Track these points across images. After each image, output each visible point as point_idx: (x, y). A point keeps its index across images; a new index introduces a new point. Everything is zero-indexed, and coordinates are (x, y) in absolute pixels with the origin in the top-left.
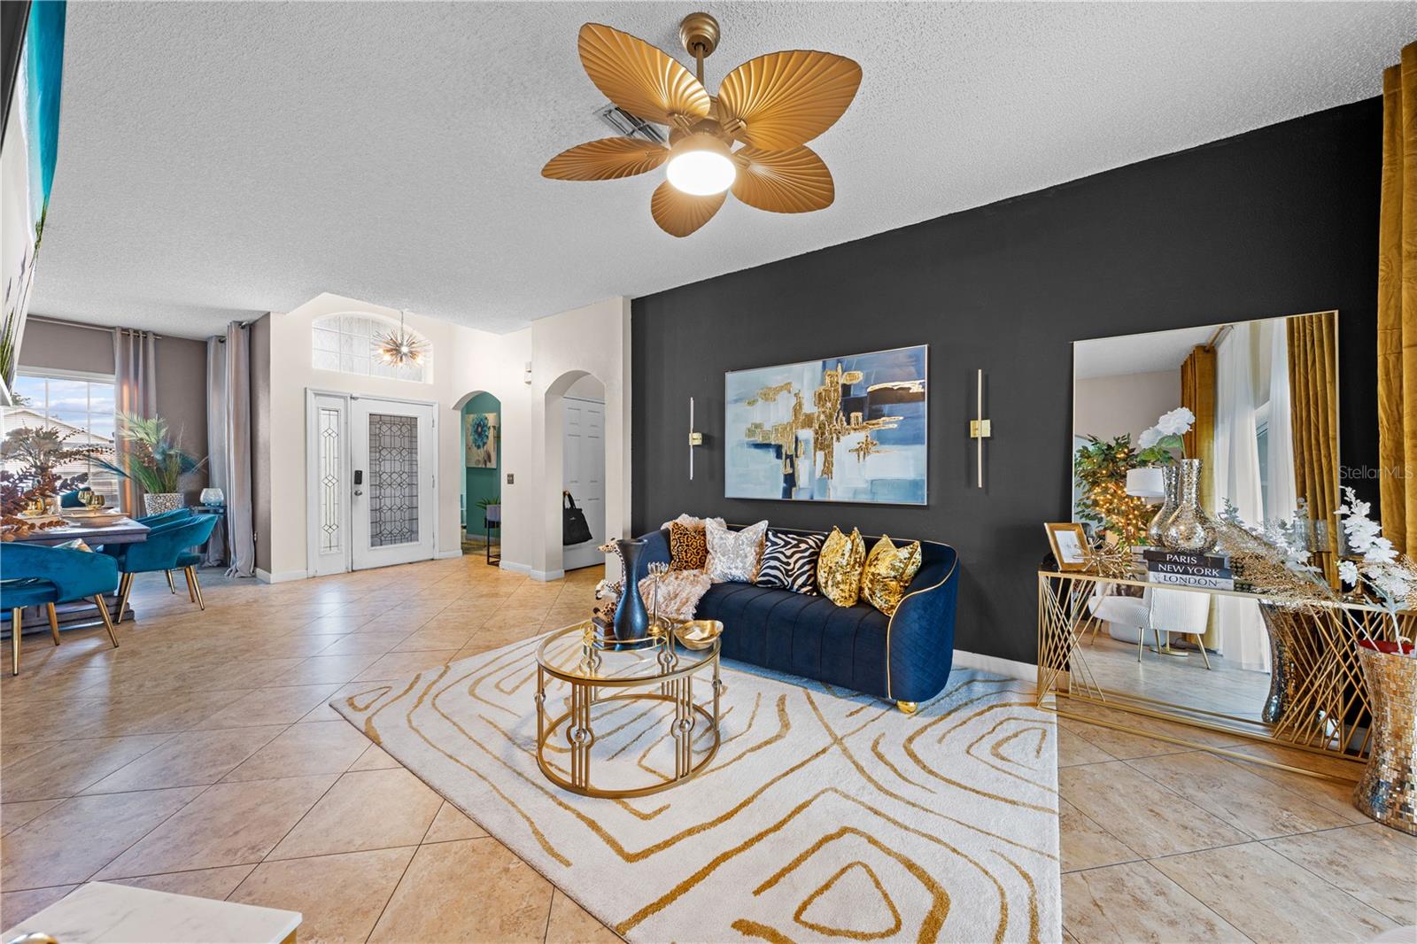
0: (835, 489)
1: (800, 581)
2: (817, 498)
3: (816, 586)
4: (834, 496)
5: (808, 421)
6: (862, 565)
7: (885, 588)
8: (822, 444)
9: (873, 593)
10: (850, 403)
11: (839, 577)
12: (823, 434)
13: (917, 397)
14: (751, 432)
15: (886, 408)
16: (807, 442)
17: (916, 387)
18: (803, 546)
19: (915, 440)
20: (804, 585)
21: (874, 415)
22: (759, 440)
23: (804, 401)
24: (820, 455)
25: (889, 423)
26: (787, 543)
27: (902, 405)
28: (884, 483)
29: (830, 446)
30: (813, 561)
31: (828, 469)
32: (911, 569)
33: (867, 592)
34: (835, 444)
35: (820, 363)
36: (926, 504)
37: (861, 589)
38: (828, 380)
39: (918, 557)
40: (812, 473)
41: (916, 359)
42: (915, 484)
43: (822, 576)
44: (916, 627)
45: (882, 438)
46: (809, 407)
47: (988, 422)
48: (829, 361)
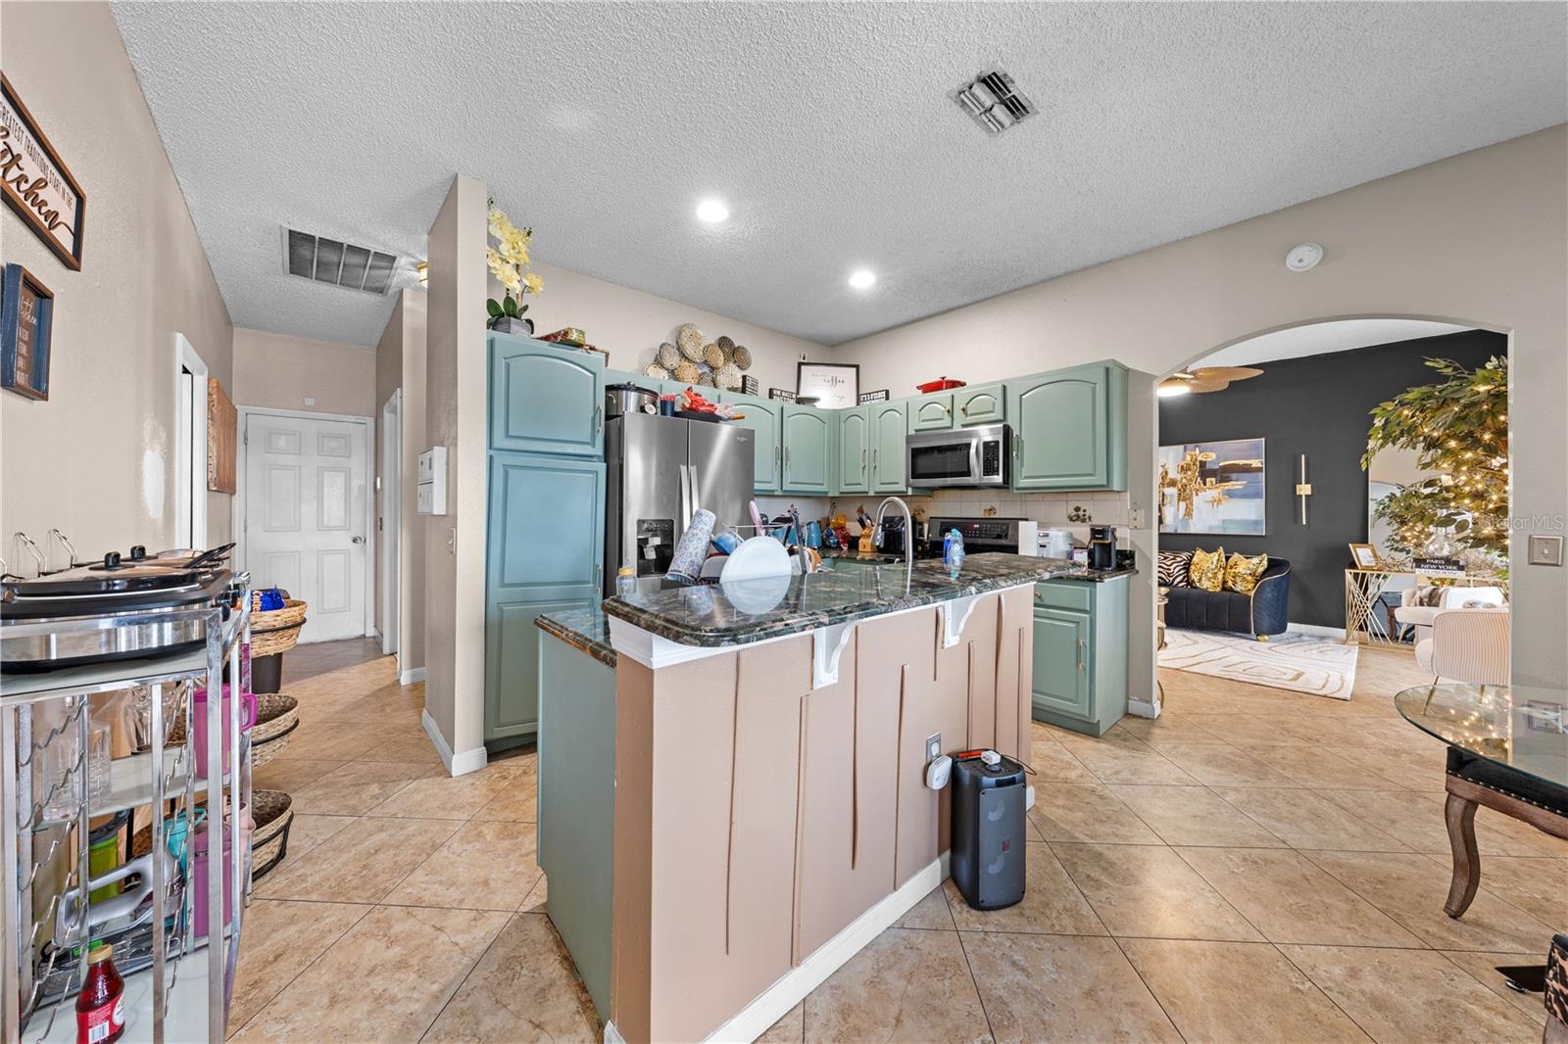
0: (1195, 526)
1: (1179, 579)
2: (1179, 531)
3: (1190, 583)
4: (1193, 530)
5: (1173, 483)
6: (1225, 568)
7: (1244, 579)
8: (1184, 496)
9: (1235, 583)
10: (1205, 472)
11: (1210, 575)
12: (1185, 491)
13: (1259, 470)
15: (1234, 476)
16: (1171, 496)
17: (1256, 463)
18: (1179, 559)
19: (1257, 495)
20: (1181, 581)
21: (1225, 480)
23: (1169, 471)
24: (1182, 505)
25: (1237, 484)
26: (1166, 558)
27: (1246, 475)
28: (1233, 521)
29: (1190, 498)
30: (1187, 567)
31: (1189, 513)
32: (1261, 570)
33: (1230, 584)
34: (1195, 498)
35: (1181, 447)
36: (1264, 534)
37: (1225, 582)
38: (1188, 458)
39: (1265, 562)
40: (1176, 516)
41: (1257, 447)
42: (1256, 523)
43: (1195, 576)
44: (1270, 595)
45: (1231, 494)
46: (1173, 474)
47: (1309, 486)
48: (1189, 446)
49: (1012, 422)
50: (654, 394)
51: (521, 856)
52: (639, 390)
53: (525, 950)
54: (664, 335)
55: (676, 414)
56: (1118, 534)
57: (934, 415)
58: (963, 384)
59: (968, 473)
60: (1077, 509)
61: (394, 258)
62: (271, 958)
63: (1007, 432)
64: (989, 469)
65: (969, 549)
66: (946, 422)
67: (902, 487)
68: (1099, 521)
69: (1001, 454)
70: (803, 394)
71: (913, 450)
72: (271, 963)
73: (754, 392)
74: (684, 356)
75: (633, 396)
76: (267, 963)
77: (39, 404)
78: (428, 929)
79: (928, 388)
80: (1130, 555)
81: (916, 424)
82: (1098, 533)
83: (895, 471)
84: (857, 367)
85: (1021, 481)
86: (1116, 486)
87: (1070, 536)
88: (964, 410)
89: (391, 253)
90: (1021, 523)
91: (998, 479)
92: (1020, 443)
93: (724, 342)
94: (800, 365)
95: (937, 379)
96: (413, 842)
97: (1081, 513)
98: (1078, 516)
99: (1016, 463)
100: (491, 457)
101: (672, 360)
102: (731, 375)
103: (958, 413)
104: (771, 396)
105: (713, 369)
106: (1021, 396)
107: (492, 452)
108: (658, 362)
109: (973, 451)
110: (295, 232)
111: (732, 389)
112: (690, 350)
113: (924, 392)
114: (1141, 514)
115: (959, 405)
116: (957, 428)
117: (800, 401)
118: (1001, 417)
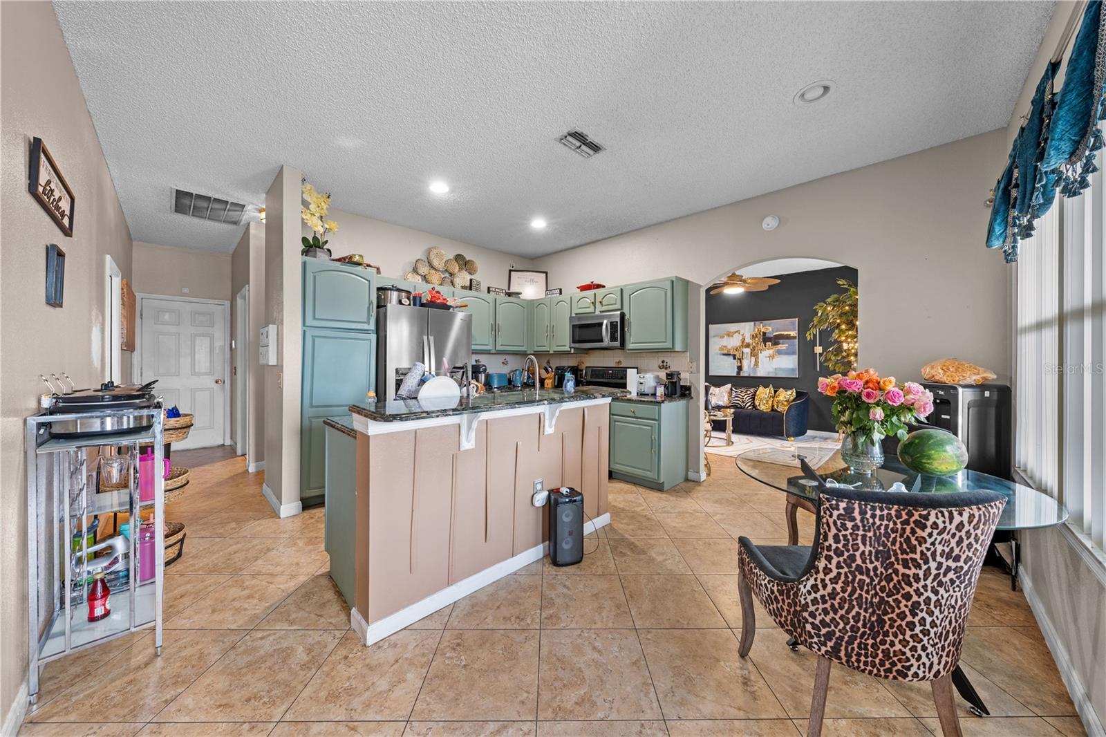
0: (760, 371)
1: (748, 405)
2: (752, 375)
3: (754, 406)
4: (759, 375)
5: (748, 346)
6: (773, 398)
7: (783, 404)
8: (754, 354)
9: (778, 406)
10: (766, 339)
11: (765, 402)
12: (754, 350)
13: (794, 338)
14: (721, 349)
15: (781, 341)
16: (747, 353)
17: (793, 333)
18: (749, 392)
19: (793, 353)
20: (749, 406)
21: (776, 344)
22: (726, 352)
23: (746, 338)
24: (753, 359)
25: (783, 346)
26: (742, 392)
27: (787, 340)
28: (780, 369)
29: (758, 355)
30: (753, 398)
31: (756, 364)
32: (792, 398)
33: (775, 407)
34: (760, 354)
35: (753, 323)
36: (798, 377)
37: (773, 406)
38: (756, 330)
39: (794, 394)
40: (749, 366)
41: (793, 323)
42: (793, 370)
43: (757, 403)
44: (794, 413)
45: (779, 353)
46: (748, 340)
47: (821, 348)
48: (757, 323)
49: (626, 310)
50: (409, 293)
51: (318, 552)
52: (399, 290)
53: (316, 589)
54: (419, 253)
55: (422, 305)
56: (682, 376)
57: (585, 304)
58: (604, 287)
59: (601, 341)
60: (663, 362)
61: (244, 206)
62: (179, 597)
63: (623, 316)
64: (613, 339)
65: (577, 383)
66: (591, 310)
67: (567, 348)
68: (673, 369)
69: (620, 329)
70: (512, 290)
71: (573, 326)
72: (178, 599)
73: (478, 289)
74: (432, 267)
75: (395, 295)
76: (176, 599)
77: (58, 309)
78: (264, 583)
79: (584, 288)
80: (688, 388)
81: (576, 311)
82: (670, 376)
83: (564, 340)
84: (546, 273)
85: (630, 346)
86: (678, 347)
87: (657, 377)
88: (601, 302)
89: (242, 203)
90: (628, 370)
91: (617, 344)
92: (630, 323)
93: (459, 258)
94: (510, 271)
95: (588, 283)
96: (257, 548)
97: (665, 364)
98: (663, 366)
99: (627, 335)
100: (304, 331)
101: (424, 269)
102: (463, 278)
103: (598, 304)
104: (489, 291)
105: (451, 274)
106: (630, 295)
107: (305, 328)
108: (415, 271)
109: (604, 327)
110: (180, 191)
111: (464, 287)
112: (436, 263)
113: (581, 291)
115: (598, 300)
116: (598, 313)
117: (509, 294)
118: (620, 307)
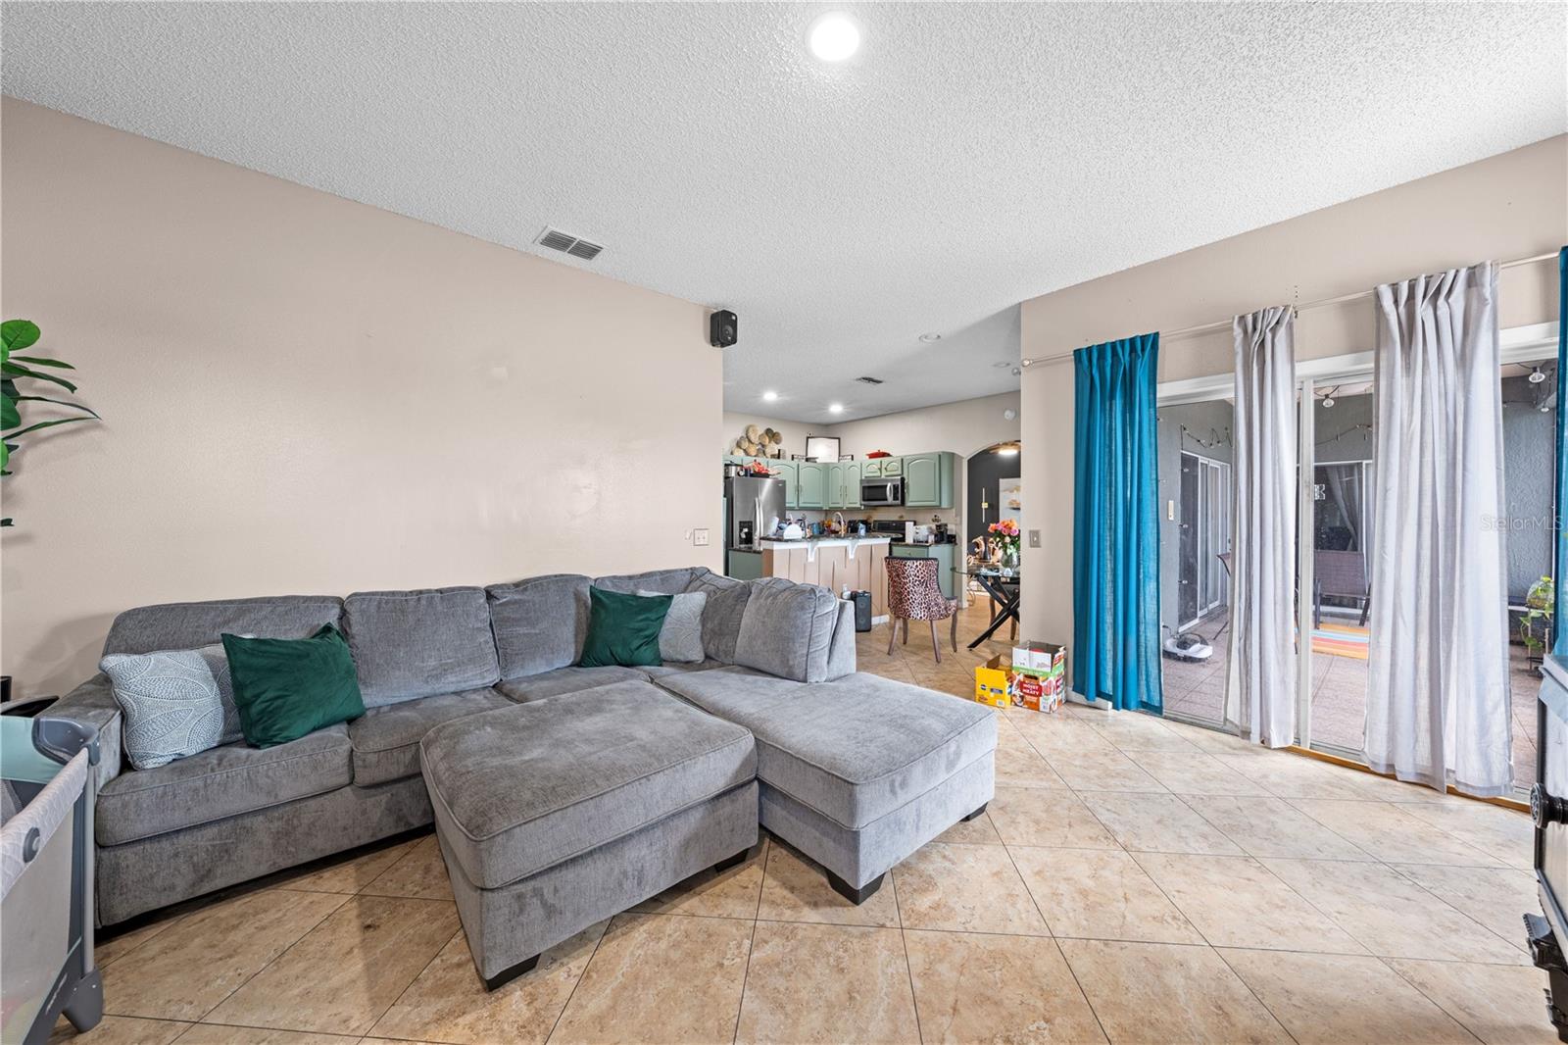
49: (905, 476)
50: (742, 466)
52: (736, 465)
54: (739, 433)
55: (752, 475)
56: (949, 527)
57: (873, 469)
58: (889, 455)
59: (886, 499)
60: (934, 516)
63: (903, 480)
64: (895, 498)
66: (878, 474)
67: (858, 505)
68: (943, 521)
69: (901, 490)
70: (809, 456)
71: (863, 487)
73: (784, 458)
74: (750, 441)
75: (734, 468)
79: (872, 456)
80: (954, 537)
81: (865, 474)
82: (938, 527)
83: (855, 499)
84: (839, 439)
85: (908, 504)
86: (945, 505)
87: (931, 528)
88: (885, 468)
90: (907, 522)
91: (899, 502)
92: (908, 486)
93: (768, 431)
94: (808, 438)
95: (876, 451)
97: (937, 518)
98: (934, 519)
99: (906, 495)
101: (745, 445)
102: (773, 448)
103: (883, 470)
104: (793, 458)
105: (763, 446)
106: (910, 463)
108: (739, 445)
109: (888, 488)
111: (773, 456)
112: (753, 438)
113: (870, 458)
114: (958, 518)
115: (884, 466)
116: (883, 477)
117: (807, 460)
118: (899, 472)
